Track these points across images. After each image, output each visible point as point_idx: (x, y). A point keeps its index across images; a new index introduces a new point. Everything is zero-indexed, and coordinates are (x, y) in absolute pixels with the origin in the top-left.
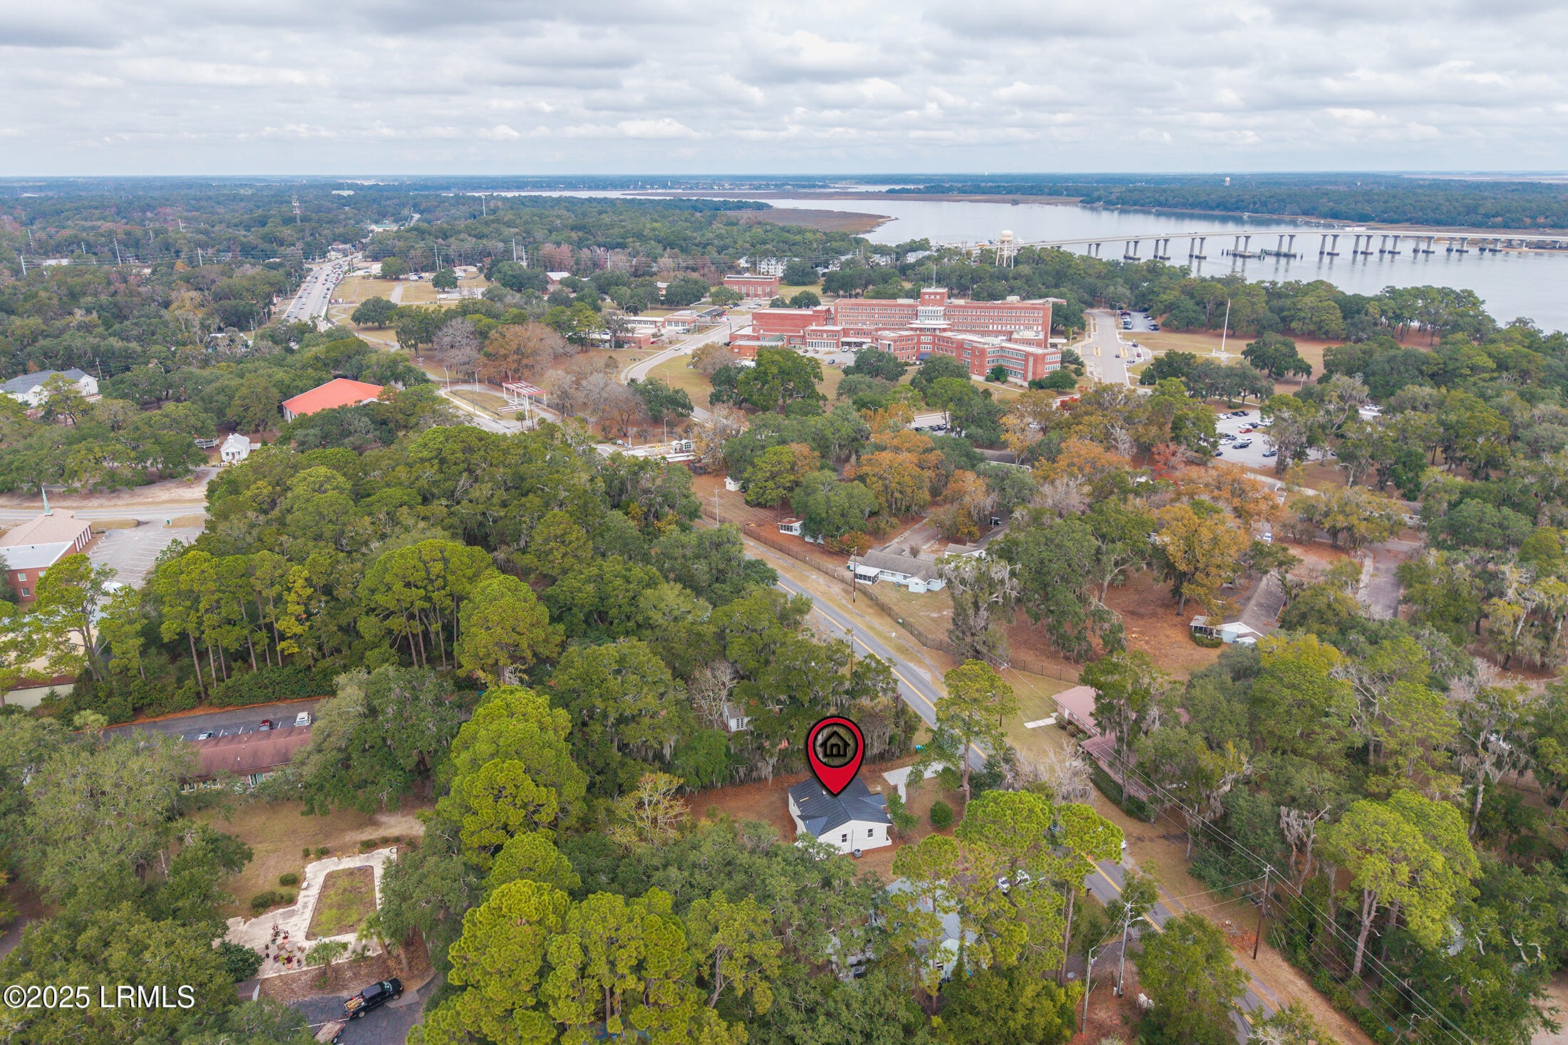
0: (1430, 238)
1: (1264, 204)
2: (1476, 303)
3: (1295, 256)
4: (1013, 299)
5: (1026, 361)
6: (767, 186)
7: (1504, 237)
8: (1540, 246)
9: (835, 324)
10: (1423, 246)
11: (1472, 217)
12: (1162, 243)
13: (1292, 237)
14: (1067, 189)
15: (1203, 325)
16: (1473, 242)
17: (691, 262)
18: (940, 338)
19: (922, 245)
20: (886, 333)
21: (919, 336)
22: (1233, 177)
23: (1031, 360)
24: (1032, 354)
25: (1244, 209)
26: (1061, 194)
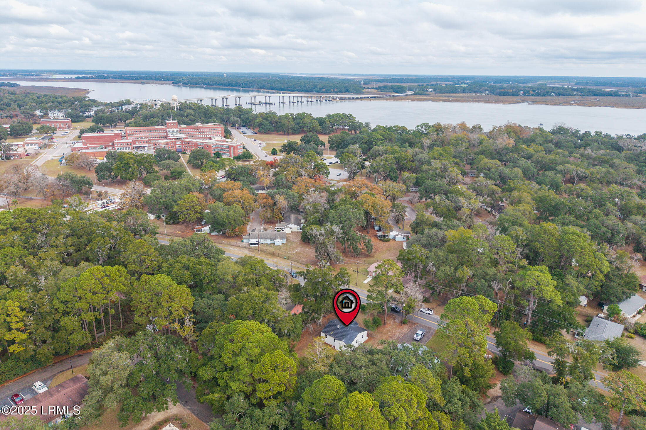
0: (311, 97)
1: (246, 84)
2: (353, 118)
3: (272, 104)
4: (198, 124)
5: (230, 149)
6: (5, 75)
7: (331, 96)
8: (341, 98)
9: (127, 139)
10: (310, 100)
11: (316, 89)
12: (225, 100)
13: (269, 97)
14: (163, 78)
15: (273, 131)
16: (323, 98)
17: (9, 114)
18: (185, 142)
19: (128, 102)
20: (160, 141)
21: (175, 141)
22: (227, 74)
23: (232, 148)
24: (232, 146)
25: (239, 86)
26: (161, 80)
